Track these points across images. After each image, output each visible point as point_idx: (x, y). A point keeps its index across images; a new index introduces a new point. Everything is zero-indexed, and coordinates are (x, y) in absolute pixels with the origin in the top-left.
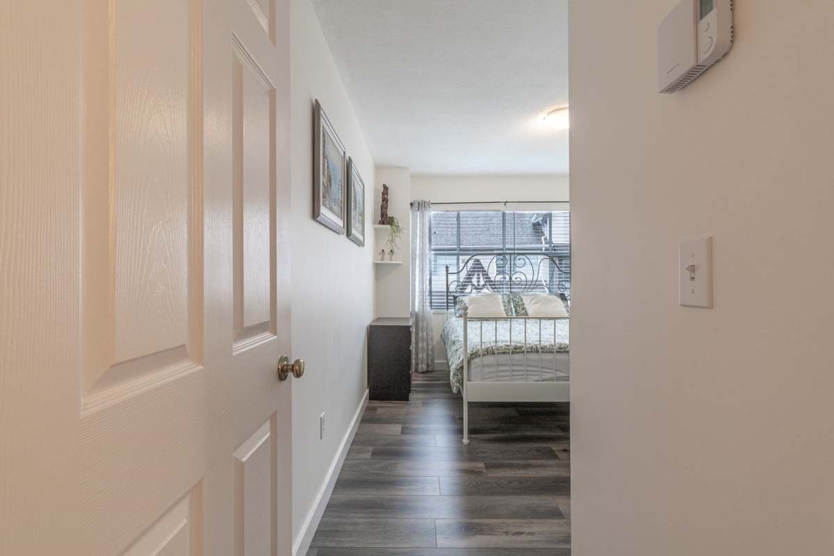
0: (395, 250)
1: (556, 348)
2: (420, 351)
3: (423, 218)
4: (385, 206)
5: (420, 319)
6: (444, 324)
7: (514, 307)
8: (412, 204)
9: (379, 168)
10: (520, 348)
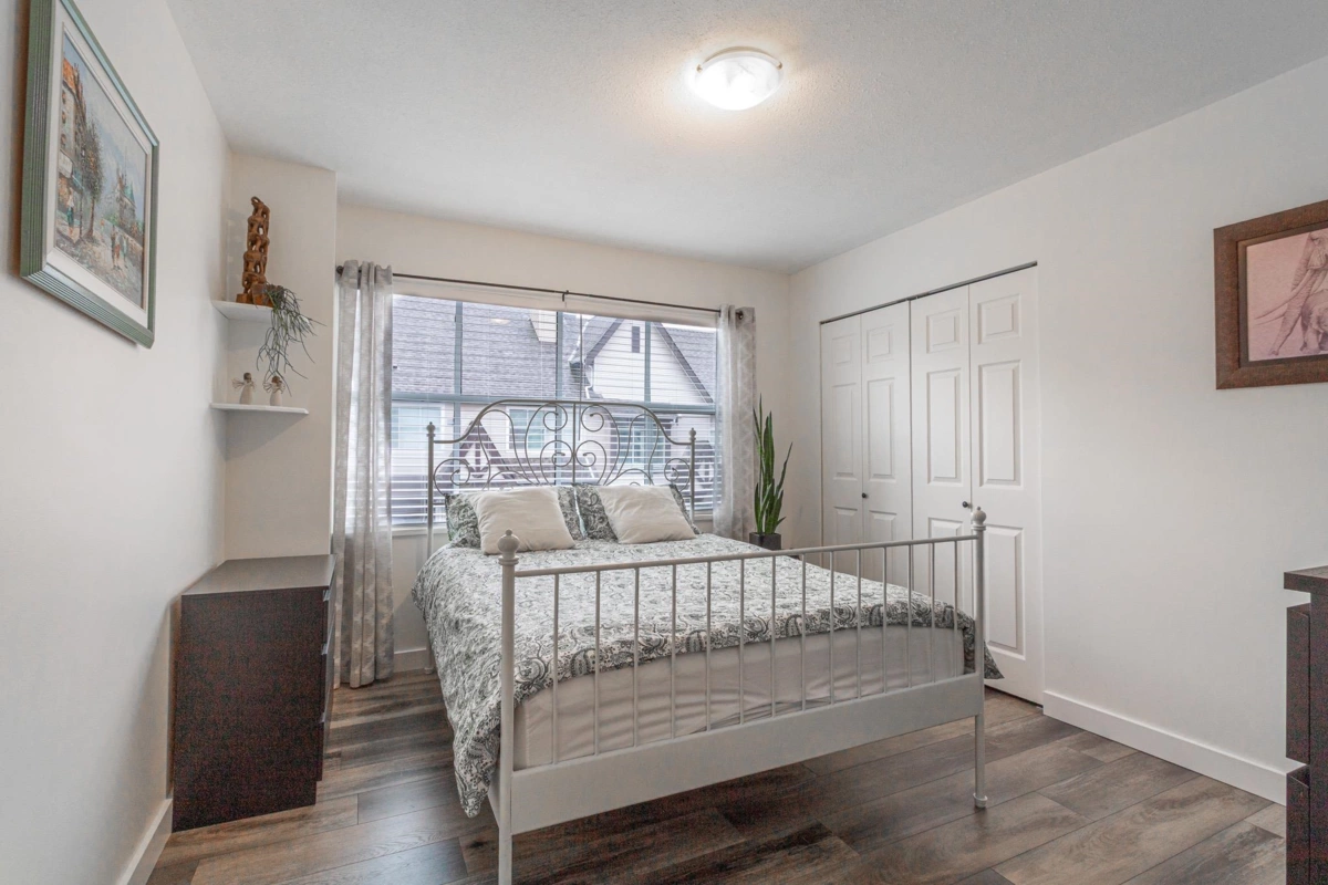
0: (286, 374)
1: (743, 635)
2: (354, 634)
3: (371, 305)
4: (257, 256)
5: (358, 553)
6: (420, 564)
7: (583, 515)
8: (340, 271)
9: (239, 151)
10: (660, 645)
